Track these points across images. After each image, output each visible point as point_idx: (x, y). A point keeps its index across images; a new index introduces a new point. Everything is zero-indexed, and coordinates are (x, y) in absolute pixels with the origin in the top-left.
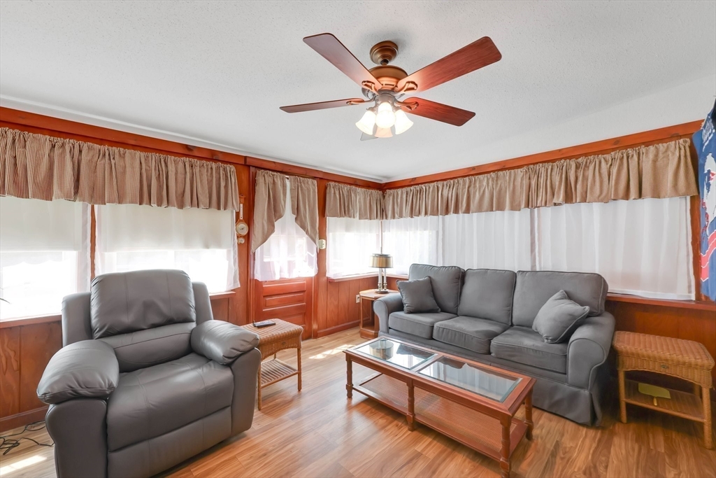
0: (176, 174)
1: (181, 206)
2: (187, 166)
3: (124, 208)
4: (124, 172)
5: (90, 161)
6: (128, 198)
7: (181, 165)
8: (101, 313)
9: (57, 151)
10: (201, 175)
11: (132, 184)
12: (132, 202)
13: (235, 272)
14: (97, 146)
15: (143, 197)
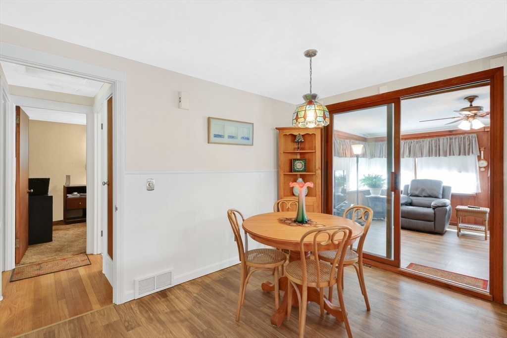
0: (443, 143)
1: (445, 155)
2: (449, 139)
3: (424, 158)
4: (423, 147)
5: (414, 145)
6: (424, 155)
7: (445, 140)
8: (411, 189)
9: (405, 144)
10: (455, 142)
11: (426, 150)
12: (426, 156)
13: (478, 185)
14: (416, 140)
15: (430, 154)
